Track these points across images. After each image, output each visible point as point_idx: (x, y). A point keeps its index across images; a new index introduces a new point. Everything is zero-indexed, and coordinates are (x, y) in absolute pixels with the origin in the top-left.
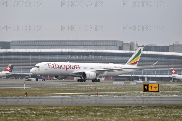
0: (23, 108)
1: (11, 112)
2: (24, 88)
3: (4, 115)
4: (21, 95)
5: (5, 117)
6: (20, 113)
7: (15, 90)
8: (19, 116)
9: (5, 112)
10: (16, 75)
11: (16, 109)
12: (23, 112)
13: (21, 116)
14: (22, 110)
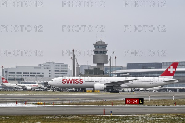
0: (173, 115)
1: (163, 118)
2: (173, 99)
3: (157, 121)
4: (171, 104)
5: (158, 122)
6: (170, 119)
7: (166, 101)
8: (170, 121)
9: (159, 118)
10: (167, 89)
11: (167, 116)
12: (173, 118)
13: (171, 122)
14: (172, 116)
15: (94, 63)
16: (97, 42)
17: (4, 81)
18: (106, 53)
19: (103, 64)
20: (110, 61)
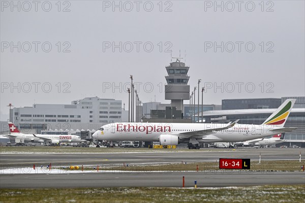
0: (299, 187)
1: (283, 192)
2: (300, 159)
3: (273, 197)
4: (296, 169)
5: (275, 199)
6: (295, 193)
7: (289, 163)
8: (294, 197)
9: (276, 193)
10: (289, 142)
11: (290, 188)
12: (299, 192)
13: (297, 198)
14: (298, 189)
15: (167, 98)
16: (171, 64)
17: (13, 130)
18: (186, 83)
19: (182, 100)
20: (193, 96)
